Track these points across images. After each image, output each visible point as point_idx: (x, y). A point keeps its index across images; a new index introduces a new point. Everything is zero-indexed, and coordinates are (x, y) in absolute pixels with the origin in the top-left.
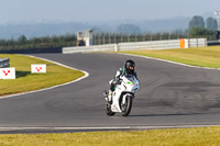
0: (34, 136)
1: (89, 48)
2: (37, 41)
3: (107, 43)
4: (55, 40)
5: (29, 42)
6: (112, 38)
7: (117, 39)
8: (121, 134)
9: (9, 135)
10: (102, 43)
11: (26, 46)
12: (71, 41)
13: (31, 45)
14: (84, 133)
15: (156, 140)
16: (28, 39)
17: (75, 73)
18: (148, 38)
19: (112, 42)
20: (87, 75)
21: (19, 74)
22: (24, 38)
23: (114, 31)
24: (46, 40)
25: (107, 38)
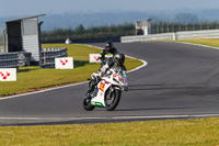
0: (92, 126)
1: (147, 37)
2: (95, 30)
3: (165, 32)
4: (114, 29)
5: (87, 32)
6: (170, 27)
7: (175, 28)
8: (178, 123)
9: (65, 126)
10: (160, 32)
11: (85, 36)
12: (129, 30)
13: (90, 35)
14: (142, 122)
15: (212, 128)
16: (86, 28)
17: (134, 61)
18: (205, 27)
19: (170, 31)
20: (145, 63)
21: (77, 64)
22: (82, 27)
23: (172, 20)
24: (104, 29)
25: (165, 27)
